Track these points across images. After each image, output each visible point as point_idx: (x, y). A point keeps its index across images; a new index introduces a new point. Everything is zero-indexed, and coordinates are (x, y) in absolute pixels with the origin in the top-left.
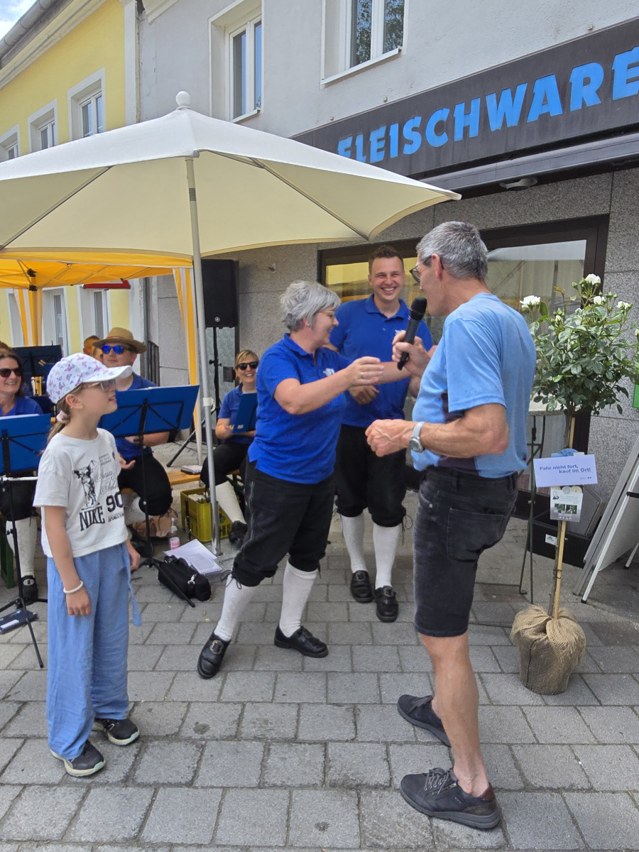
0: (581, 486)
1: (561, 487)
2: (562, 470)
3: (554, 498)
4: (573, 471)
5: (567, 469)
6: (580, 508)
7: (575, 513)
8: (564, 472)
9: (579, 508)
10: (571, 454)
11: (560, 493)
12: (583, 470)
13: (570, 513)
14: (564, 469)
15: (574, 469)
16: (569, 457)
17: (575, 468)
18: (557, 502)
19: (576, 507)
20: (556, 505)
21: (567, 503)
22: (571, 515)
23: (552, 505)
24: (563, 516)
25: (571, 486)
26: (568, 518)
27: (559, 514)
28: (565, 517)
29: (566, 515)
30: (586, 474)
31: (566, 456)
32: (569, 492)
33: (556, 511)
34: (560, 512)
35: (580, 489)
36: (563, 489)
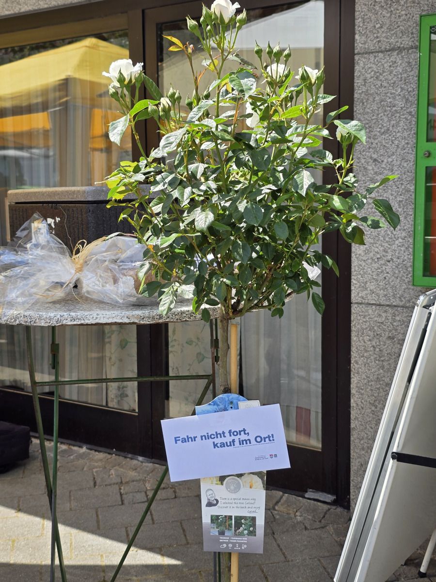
0: (259, 474)
1: (222, 479)
2: (218, 441)
3: (210, 504)
4: (241, 442)
5: (228, 439)
6: (263, 523)
7: (252, 533)
8: (223, 445)
9: (260, 522)
10: (233, 405)
11: (220, 492)
12: (260, 439)
13: (241, 534)
14: (223, 440)
15: (240, 438)
16: (231, 412)
17: (243, 437)
18: (215, 511)
19: (254, 519)
20: (215, 519)
21: (234, 513)
22: (244, 539)
23: (206, 519)
24: (230, 541)
25: (240, 476)
26: (240, 545)
27: (222, 539)
28: (234, 544)
29: (235, 539)
30: (266, 448)
31: (225, 409)
32: (238, 488)
33: (215, 532)
34: (222, 533)
35: (260, 480)
36: (225, 483)
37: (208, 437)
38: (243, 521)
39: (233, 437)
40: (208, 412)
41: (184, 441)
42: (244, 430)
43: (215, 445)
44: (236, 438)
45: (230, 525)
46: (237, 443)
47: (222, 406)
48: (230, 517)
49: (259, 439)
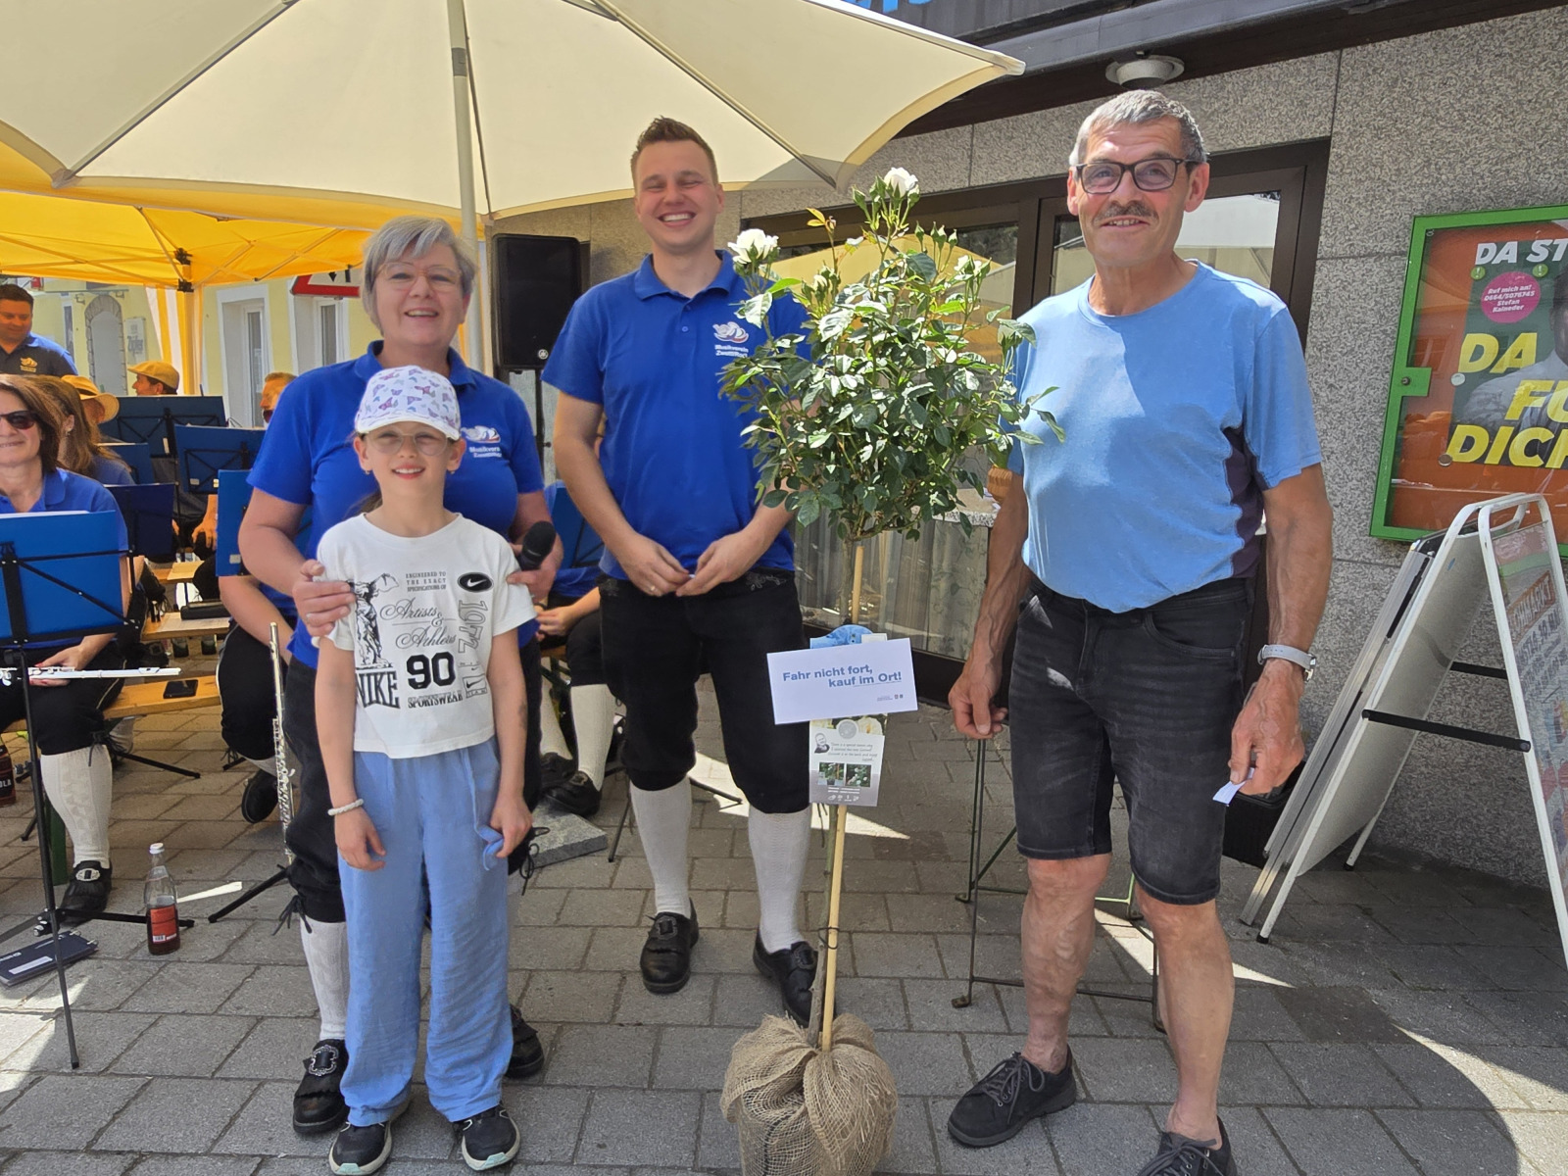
0: (880, 718)
2: (836, 678)
3: (819, 751)
5: (848, 676)
6: (879, 773)
7: (866, 784)
9: (876, 771)
10: (856, 639)
12: (885, 678)
13: (853, 784)
14: (841, 677)
17: (865, 675)
18: (825, 758)
19: (869, 768)
20: (824, 767)
21: (847, 761)
22: (857, 790)
24: (841, 792)
25: (856, 719)
26: (851, 796)
27: (831, 789)
28: (844, 796)
30: (892, 687)
31: (846, 643)
33: (824, 781)
34: (831, 783)
35: (879, 724)
36: (838, 726)
37: (825, 674)
38: (856, 770)
39: (853, 675)
40: (825, 646)
41: (794, 677)
42: (867, 667)
43: (831, 684)
44: (857, 676)
45: (841, 774)
46: (857, 681)
47: (842, 640)
48: (842, 766)
49: (883, 678)
